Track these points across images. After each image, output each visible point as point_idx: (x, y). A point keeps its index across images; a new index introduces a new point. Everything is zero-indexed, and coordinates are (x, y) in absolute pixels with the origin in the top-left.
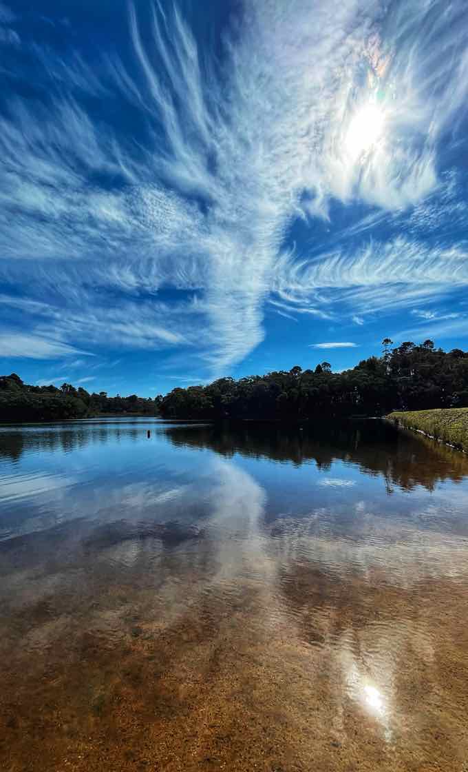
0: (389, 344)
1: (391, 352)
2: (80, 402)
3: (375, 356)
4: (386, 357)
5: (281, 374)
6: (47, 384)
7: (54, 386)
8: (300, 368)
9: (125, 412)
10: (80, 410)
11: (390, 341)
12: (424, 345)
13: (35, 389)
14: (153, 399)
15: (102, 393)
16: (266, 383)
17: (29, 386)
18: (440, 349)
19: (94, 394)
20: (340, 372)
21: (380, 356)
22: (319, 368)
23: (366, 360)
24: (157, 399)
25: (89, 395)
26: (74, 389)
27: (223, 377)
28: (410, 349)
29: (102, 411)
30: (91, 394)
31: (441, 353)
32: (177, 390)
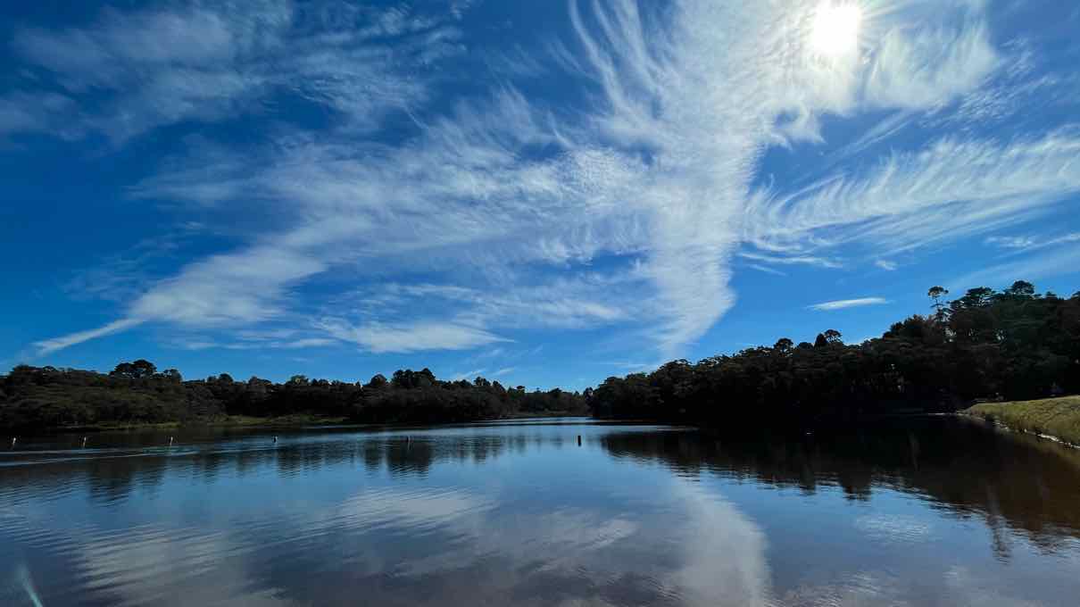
0: (941, 294)
1: (949, 306)
2: (494, 398)
3: (918, 315)
4: (940, 314)
5: (760, 350)
6: (460, 378)
7: (468, 380)
8: (789, 341)
11: (941, 289)
12: (1014, 290)
13: (447, 385)
14: (581, 393)
15: (519, 387)
16: (738, 366)
17: (441, 382)
18: (1050, 293)
19: (510, 389)
20: (859, 342)
21: (927, 313)
22: (821, 339)
23: (903, 323)
24: (586, 392)
25: (504, 389)
26: (488, 383)
27: (673, 360)
30: (507, 389)
31: (1052, 300)
32: (611, 380)
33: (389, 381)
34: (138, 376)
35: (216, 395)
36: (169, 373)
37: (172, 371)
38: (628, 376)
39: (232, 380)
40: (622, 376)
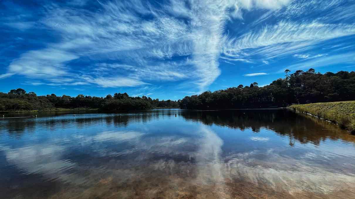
0: (288, 72)
1: (290, 76)
2: (149, 103)
3: (280, 78)
4: (287, 78)
5: (233, 89)
6: (136, 96)
7: (140, 97)
8: (242, 85)
9: (166, 106)
10: (149, 106)
11: (289, 70)
12: (309, 71)
13: (133, 98)
14: (177, 101)
15: (157, 99)
16: (226, 93)
17: (131, 97)
18: (319, 73)
19: (154, 100)
20: (263, 86)
21: (283, 78)
22: (252, 85)
23: (276, 81)
24: (179, 101)
26: (147, 98)
27: (206, 91)
28: (300, 74)
29: (158, 106)
30: (153, 100)
31: (320, 75)
32: (186, 97)
33: (113, 97)
34: (19, 94)
35: (51, 101)
36: (31, 93)
37: (32, 92)
38: (192, 96)
39: (56, 96)
40: (190, 96)
